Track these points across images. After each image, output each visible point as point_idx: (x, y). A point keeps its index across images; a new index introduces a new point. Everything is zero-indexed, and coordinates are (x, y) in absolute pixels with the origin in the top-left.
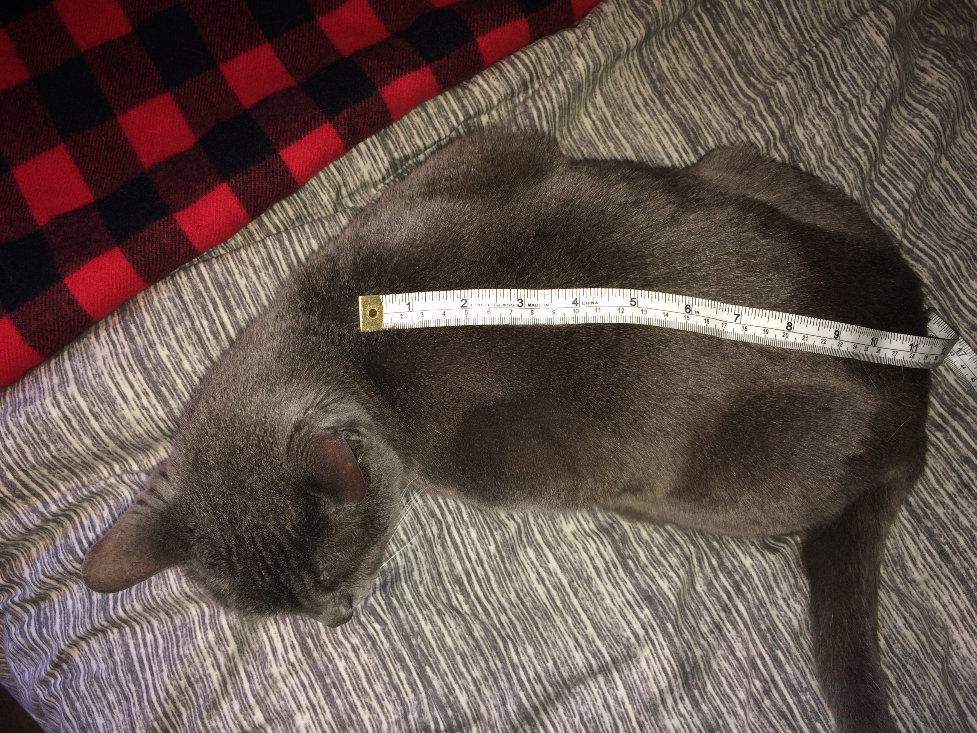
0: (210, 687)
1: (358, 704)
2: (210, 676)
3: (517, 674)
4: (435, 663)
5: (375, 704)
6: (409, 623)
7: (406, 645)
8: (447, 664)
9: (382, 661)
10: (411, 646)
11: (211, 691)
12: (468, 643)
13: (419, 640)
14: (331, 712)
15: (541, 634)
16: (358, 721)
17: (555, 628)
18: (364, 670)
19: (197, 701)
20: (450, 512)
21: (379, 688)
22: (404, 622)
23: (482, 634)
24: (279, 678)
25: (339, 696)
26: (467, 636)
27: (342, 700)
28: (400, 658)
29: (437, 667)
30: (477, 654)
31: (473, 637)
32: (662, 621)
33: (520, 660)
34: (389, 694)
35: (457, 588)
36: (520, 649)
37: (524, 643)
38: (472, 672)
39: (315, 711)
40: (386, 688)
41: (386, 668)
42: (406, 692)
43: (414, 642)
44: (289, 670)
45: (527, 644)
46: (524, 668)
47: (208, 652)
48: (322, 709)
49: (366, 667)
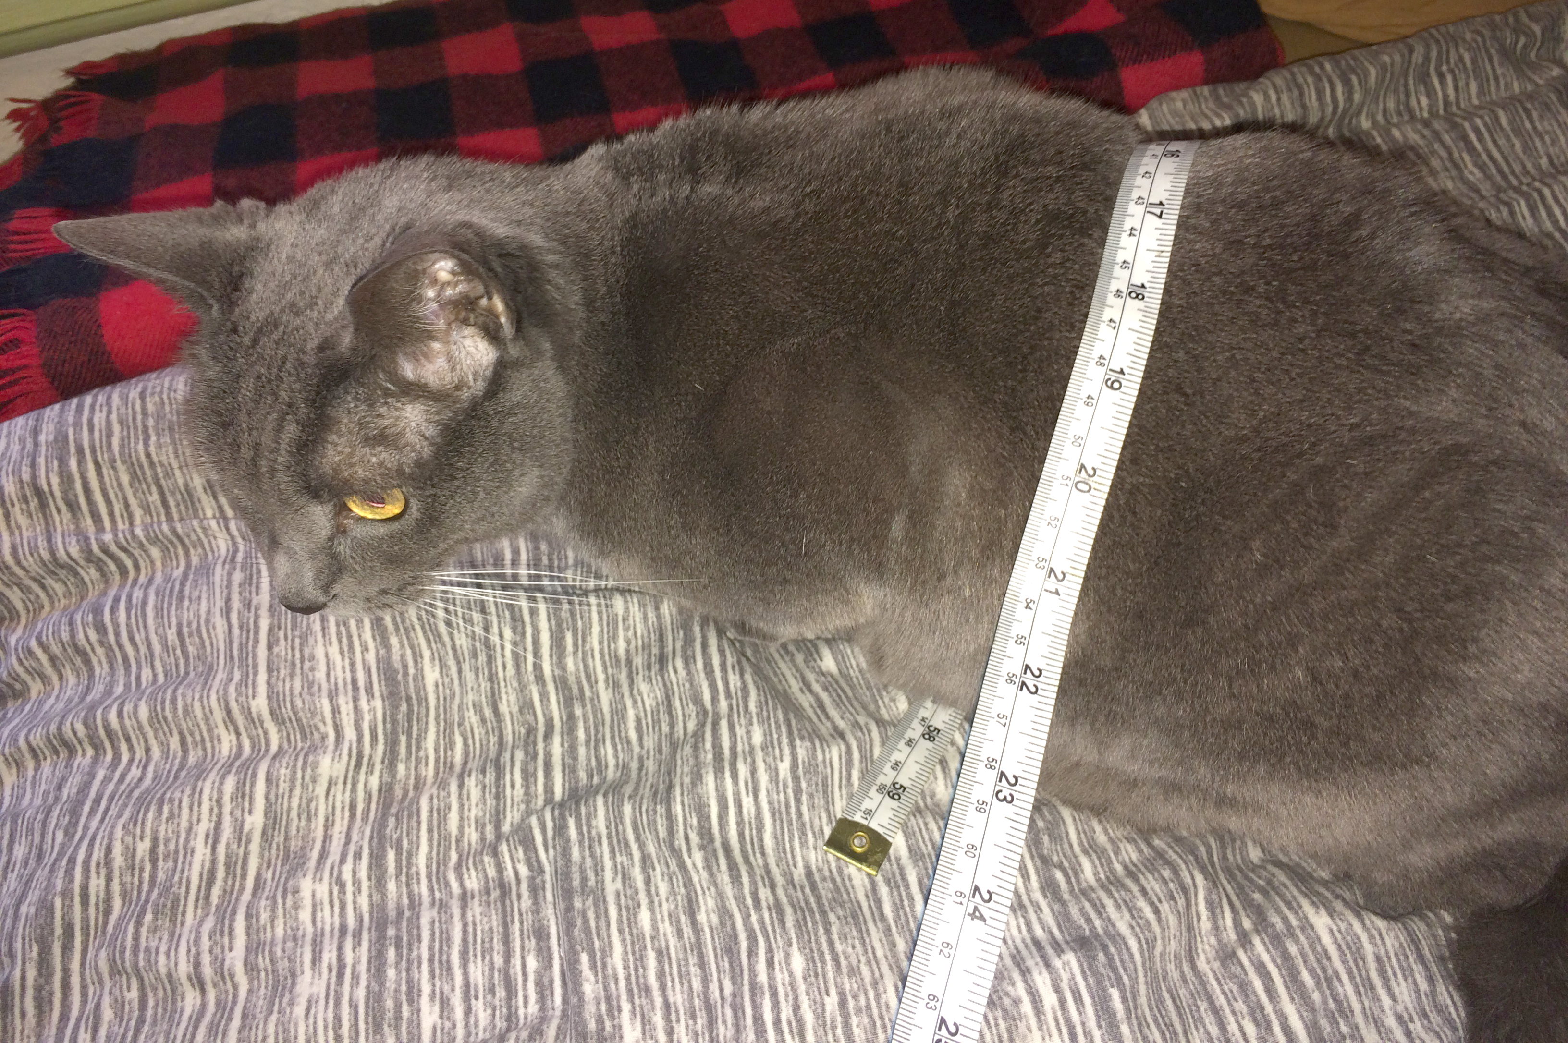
0: (183, 871)
1: (426, 989)
2: (193, 852)
3: (757, 1008)
4: (603, 951)
5: (457, 1001)
6: (582, 871)
7: (562, 906)
8: (625, 961)
9: (506, 926)
10: (569, 908)
11: (181, 879)
12: (679, 933)
13: (590, 902)
14: (368, 987)
15: (831, 943)
16: (410, 1022)
17: (864, 944)
18: (465, 932)
19: (150, 891)
20: (728, 695)
21: (478, 973)
22: (575, 869)
23: (715, 919)
24: (307, 902)
25: (397, 964)
26: (683, 918)
27: (399, 972)
28: (541, 934)
29: (603, 958)
30: (693, 960)
31: (694, 923)
32: (1099, 983)
33: (771, 978)
34: (492, 991)
35: (695, 821)
36: (779, 957)
37: (790, 945)
38: (669, 992)
39: (340, 975)
40: (492, 977)
41: (506, 940)
42: (526, 998)
43: (578, 904)
44: (331, 893)
45: (795, 946)
46: (774, 994)
47: (211, 810)
48: (355, 977)
49: (470, 929)
